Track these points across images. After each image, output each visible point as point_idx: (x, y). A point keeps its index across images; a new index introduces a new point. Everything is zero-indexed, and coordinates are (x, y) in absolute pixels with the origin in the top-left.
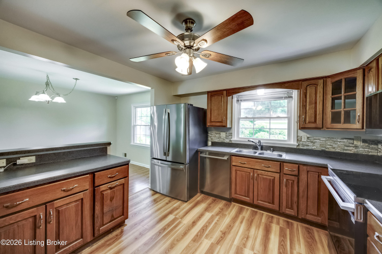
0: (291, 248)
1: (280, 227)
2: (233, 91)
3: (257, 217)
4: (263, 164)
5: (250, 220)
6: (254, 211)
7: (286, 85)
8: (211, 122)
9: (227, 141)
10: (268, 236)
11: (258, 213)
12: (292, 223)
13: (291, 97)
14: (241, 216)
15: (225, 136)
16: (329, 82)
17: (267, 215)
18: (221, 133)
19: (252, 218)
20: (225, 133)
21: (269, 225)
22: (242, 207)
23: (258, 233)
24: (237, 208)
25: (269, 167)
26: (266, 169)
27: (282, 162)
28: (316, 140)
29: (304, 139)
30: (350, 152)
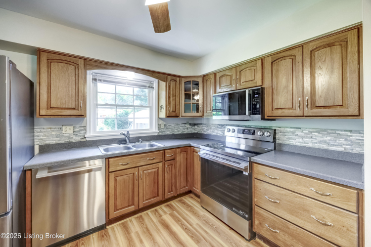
0: (191, 225)
1: (169, 214)
2: (95, 64)
3: (146, 220)
4: (148, 157)
5: (145, 230)
6: (137, 217)
7: (157, 75)
8: (49, 107)
9: (76, 139)
10: (172, 231)
11: (143, 216)
12: (170, 204)
13: (153, 88)
14: (133, 235)
15: (72, 132)
16: (183, 81)
17: (151, 212)
18: (64, 127)
19: (145, 226)
20: (72, 127)
21: (162, 220)
22: (123, 223)
23: (164, 237)
24: (119, 228)
25: (154, 159)
26: (151, 162)
27: (164, 150)
28: (169, 126)
29: (162, 127)
30: (185, 133)
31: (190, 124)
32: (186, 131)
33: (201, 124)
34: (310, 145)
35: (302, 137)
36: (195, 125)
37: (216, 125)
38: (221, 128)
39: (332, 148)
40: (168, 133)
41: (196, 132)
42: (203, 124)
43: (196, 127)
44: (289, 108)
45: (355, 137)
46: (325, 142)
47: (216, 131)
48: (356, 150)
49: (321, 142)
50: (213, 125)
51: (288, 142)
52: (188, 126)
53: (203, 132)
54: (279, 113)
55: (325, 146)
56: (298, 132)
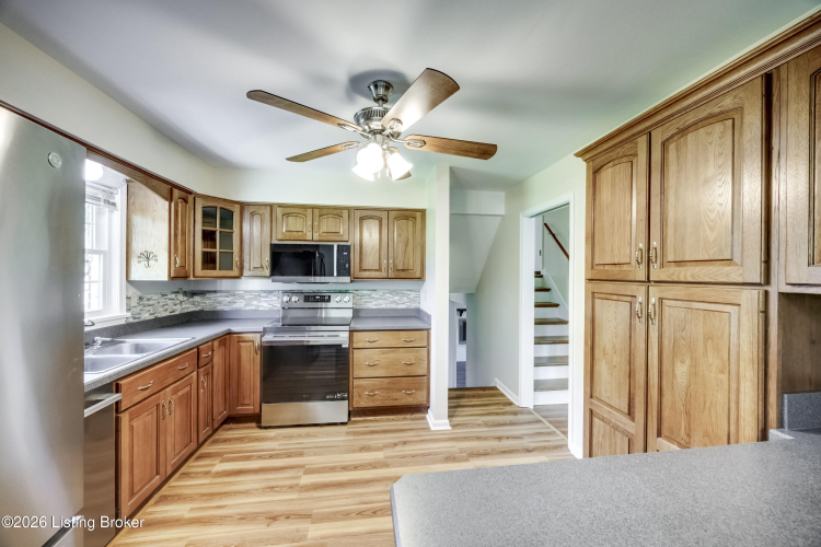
16: (201, 204)
27: (197, 349)
28: (148, 300)
29: (134, 302)
30: (177, 313)
31: (185, 294)
32: (178, 310)
33: (215, 292)
34: (384, 306)
35: (378, 299)
36: (193, 294)
37: (255, 291)
38: (267, 297)
39: (400, 307)
40: (146, 316)
41: (197, 309)
42: (221, 292)
43: (197, 298)
44: (376, 270)
45: (413, 295)
46: (394, 302)
47: (255, 303)
48: (414, 306)
49: (392, 302)
50: (246, 292)
51: (365, 307)
52: (181, 297)
53: (219, 308)
54: (366, 274)
55: (394, 306)
56: (374, 295)
